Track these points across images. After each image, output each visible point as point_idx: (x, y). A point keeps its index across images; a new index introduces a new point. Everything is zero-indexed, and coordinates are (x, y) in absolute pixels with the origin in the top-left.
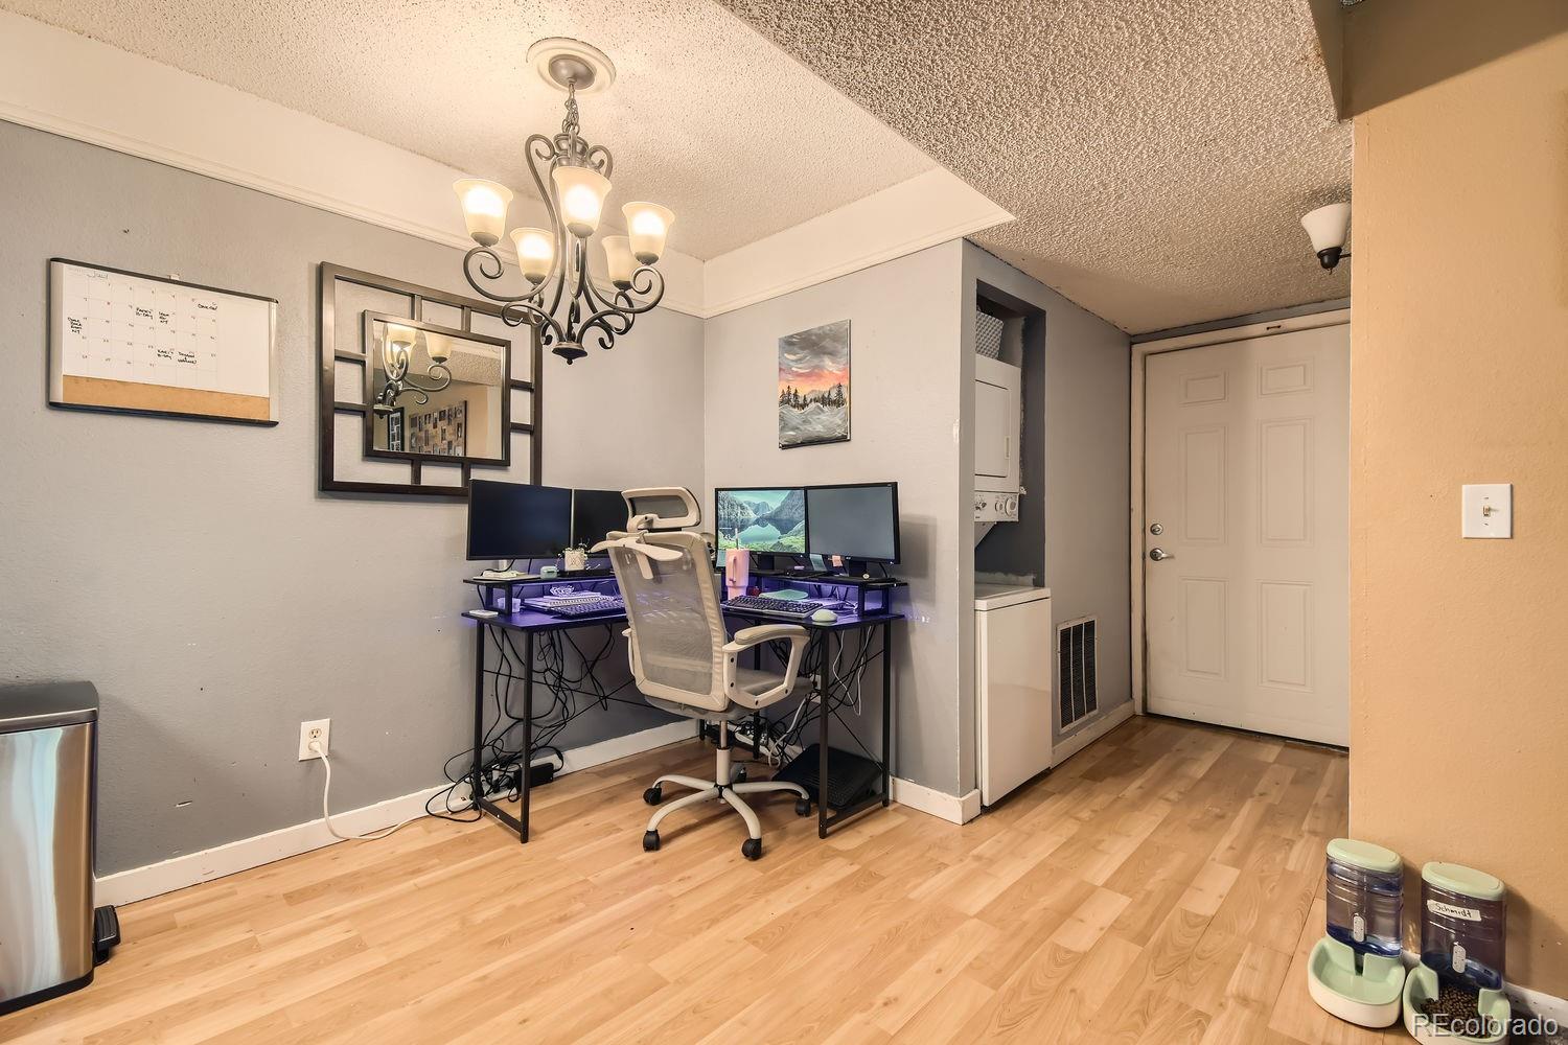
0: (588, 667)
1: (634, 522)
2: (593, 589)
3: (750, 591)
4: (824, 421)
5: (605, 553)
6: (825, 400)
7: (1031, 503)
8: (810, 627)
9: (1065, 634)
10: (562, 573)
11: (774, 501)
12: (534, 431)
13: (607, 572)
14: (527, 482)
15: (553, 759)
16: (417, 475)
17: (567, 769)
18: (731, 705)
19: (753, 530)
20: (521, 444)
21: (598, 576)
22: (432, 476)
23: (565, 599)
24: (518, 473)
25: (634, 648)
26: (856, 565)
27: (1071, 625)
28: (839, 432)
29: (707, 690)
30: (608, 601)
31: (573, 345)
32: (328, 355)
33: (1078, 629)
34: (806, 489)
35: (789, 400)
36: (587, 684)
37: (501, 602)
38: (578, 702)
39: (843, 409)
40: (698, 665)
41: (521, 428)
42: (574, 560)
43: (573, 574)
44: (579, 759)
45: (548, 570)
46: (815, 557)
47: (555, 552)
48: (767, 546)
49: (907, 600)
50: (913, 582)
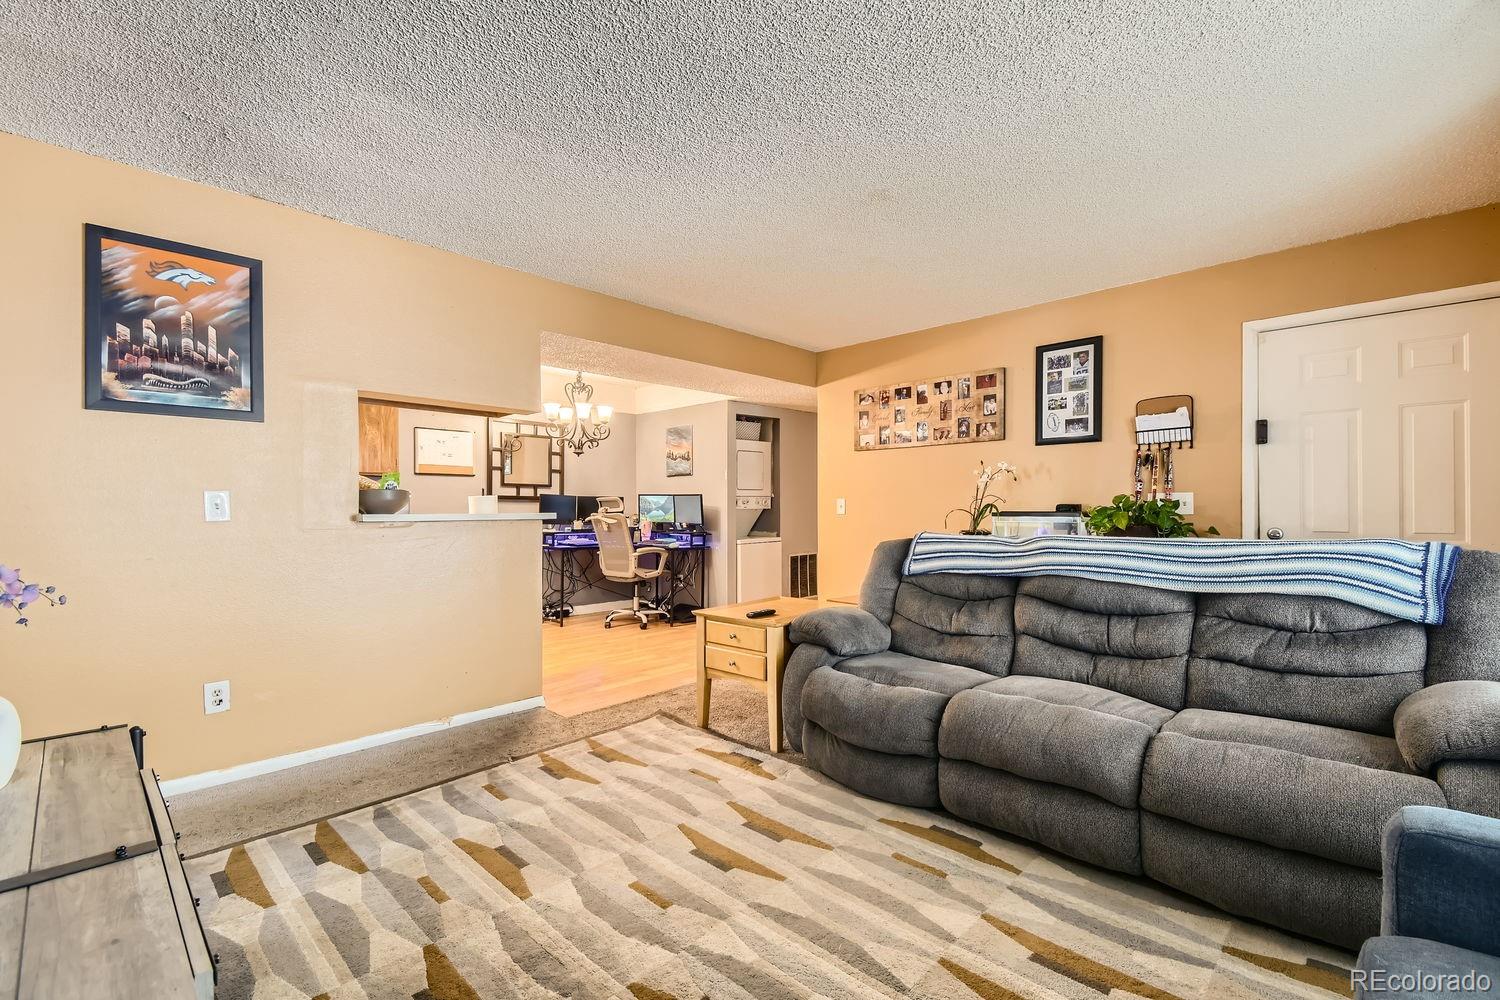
0: (583, 572)
1: (600, 510)
2: (585, 537)
3: (652, 538)
4: (683, 466)
5: (590, 521)
6: (683, 458)
7: (775, 501)
8: (668, 549)
9: (794, 560)
10: (573, 531)
11: (662, 500)
12: (561, 472)
13: (591, 531)
14: (558, 494)
15: (570, 608)
16: (518, 492)
17: (574, 613)
18: (636, 575)
19: (654, 513)
20: (556, 477)
21: (588, 532)
22: (525, 492)
23: (574, 540)
24: (555, 491)
25: (601, 557)
26: (691, 526)
27: (799, 555)
28: (688, 472)
29: (627, 570)
30: (593, 542)
31: (579, 451)
32: (491, 449)
33: (804, 558)
34: (674, 495)
35: (671, 456)
36: (583, 578)
37: (550, 541)
38: (579, 585)
39: (690, 461)
40: (623, 562)
41: (555, 471)
42: (578, 525)
43: (577, 531)
44: (579, 610)
45: (567, 529)
46: (677, 524)
47: (570, 522)
48: (660, 520)
49: (711, 541)
50: (713, 533)
